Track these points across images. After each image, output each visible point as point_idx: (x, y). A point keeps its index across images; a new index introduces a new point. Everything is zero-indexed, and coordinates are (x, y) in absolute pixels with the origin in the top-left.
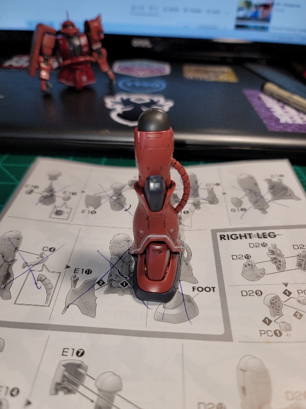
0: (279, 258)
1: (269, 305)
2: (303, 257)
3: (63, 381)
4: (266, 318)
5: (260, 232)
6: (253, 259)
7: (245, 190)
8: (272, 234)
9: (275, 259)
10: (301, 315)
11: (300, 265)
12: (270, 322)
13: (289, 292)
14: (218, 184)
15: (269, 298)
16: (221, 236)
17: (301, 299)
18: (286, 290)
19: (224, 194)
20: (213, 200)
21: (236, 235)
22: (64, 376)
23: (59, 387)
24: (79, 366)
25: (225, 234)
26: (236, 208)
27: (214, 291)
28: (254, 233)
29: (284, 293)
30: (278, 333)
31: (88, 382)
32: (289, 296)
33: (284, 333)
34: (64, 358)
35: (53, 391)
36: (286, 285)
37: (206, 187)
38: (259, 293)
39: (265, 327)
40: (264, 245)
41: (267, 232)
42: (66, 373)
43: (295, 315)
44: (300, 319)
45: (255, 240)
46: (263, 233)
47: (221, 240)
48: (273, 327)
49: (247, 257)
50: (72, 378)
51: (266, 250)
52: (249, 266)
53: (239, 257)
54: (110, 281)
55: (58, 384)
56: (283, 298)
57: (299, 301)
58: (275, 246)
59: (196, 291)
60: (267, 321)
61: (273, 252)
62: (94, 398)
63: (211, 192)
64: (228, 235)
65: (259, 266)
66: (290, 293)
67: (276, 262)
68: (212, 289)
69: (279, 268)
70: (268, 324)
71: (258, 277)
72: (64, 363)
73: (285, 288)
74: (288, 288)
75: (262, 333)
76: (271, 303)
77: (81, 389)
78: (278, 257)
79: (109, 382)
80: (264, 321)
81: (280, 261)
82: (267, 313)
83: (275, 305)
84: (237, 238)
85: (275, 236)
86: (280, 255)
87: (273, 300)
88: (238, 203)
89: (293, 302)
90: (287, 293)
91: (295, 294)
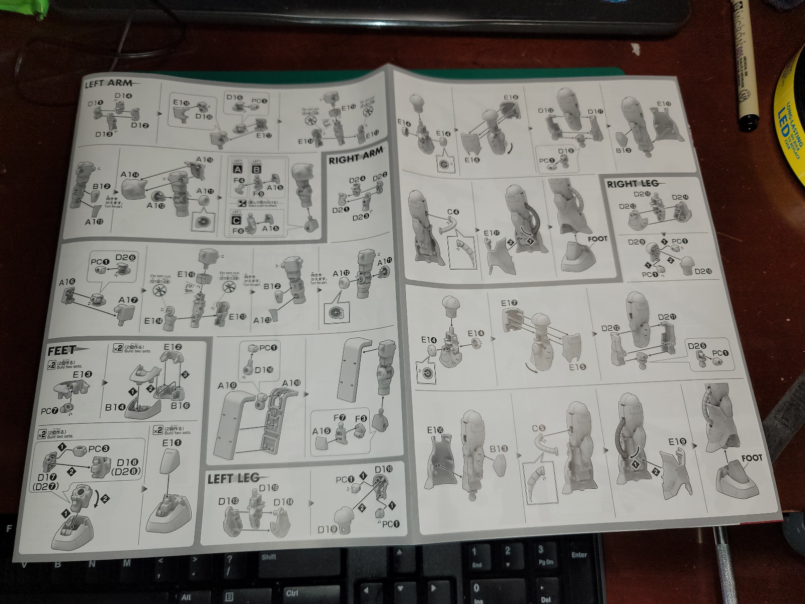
0: (661, 209)
1: (650, 251)
2: (680, 208)
3: (510, 323)
4: (648, 263)
5: (645, 179)
6: (639, 209)
7: (630, 121)
8: (655, 182)
9: (657, 208)
10: (673, 260)
11: (676, 216)
12: (650, 265)
13: (666, 240)
14: (601, 112)
15: (650, 246)
16: (609, 182)
17: (674, 247)
18: (664, 239)
19: (609, 126)
20: (597, 135)
21: (622, 182)
22: (509, 319)
23: (509, 326)
24: (517, 311)
25: (612, 180)
26: (621, 148)
27: (606, 240)
28: (639, 179)
29: (662, 242)
30: (655, 275)
31: (526, 321)
32: (665, 244)
33: (660, 274)
34: (504, 307)
35: (506, 330)
36: (664, 234)
37: (589, 115)
38: (643, 242)
39: (646, 270)
40: (648, 194)
41: (651, 179)
42: (510, 317)
43: (669, 260)
44: (671, 263)
45: (640, 188)
46: (647, 181)
47: (609, 187)
48: (653, 269)
49: (633, 206)
50: (515, 320)
51: (648, 200)
52: (635, 215)
53: (626, 207)
54: (518, 239)
55: (507, 325)
56: (661, 246)
57: (673, 249)
58: (657, 195)
59: (591, 240)
60: (648, 265)
61: (655, 202)
62: (534, 330)
63: (594, 122)
64: (615, 182)
65: (643, 216)
66: (667, 242)
67: (657, 213)
68: (604, 238)
69: (659, 219)
70: (649, 268)
71: (643, 227)
72: (506, 310)
73: (663, 237)
74: (666, 238)
75: (644, 274)
76: (652, 251)
77: (523, 326)
78: (659, 208)
79: (541, 319)
80: (646, 265)
81: (660, 211)
82: (648, 258)
83: (655, 252)
84: (623, 185)
85: (658, 184)
86: (661, 205)
87: (653, 248)
88: (623, 140)
89: (668, 250)
90: (665, 242)
91: (670, 243)
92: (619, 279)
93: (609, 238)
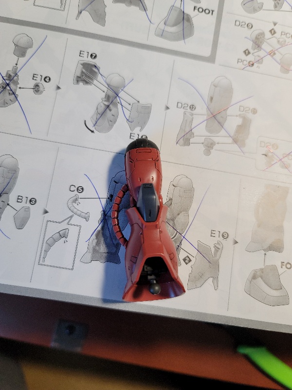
3: (82, 75)
4: (247, 50)
10: (275, 54)
12: (249, 53)
15: (257, 32)
17: (281, 40)
18: (273, 29)
22: (82, 72)
23: (79, 79)
24: (93, 66)
27: (212, 14)
29: (271, 31)
30: (251, 64)
31: (99, 77)
32: (273, 35)
33: (255, 65)
34: (81, 58)
35: (75, 81)
36: (275, 24)
38: (250, 26)
39: (243, 57)
42: (84, 70)
44: (272, 57)
48: (250, 58)
50: (88, 74)
55: (78, 77)
56: (268, 35)
57: (278, 41)
59: (196, 11)
66: (275, 32)
68: (211, 12)
69: (276, 7)
70: (247, 55)
71: (255, 10)
72: (82, 62)
73: (273, 27)
74: (276, 28)
75: (239, 61)
76: (256, 38)
77: (95, 82)
79: (115, 80)
80: (245, 52)
82: (249, 45)
83: (258, 42)
87: (259, 36)
89: (273, 41)
90: (273, 32)
91: (278, 35)
92: (211, 59)
93: (215, 13)
